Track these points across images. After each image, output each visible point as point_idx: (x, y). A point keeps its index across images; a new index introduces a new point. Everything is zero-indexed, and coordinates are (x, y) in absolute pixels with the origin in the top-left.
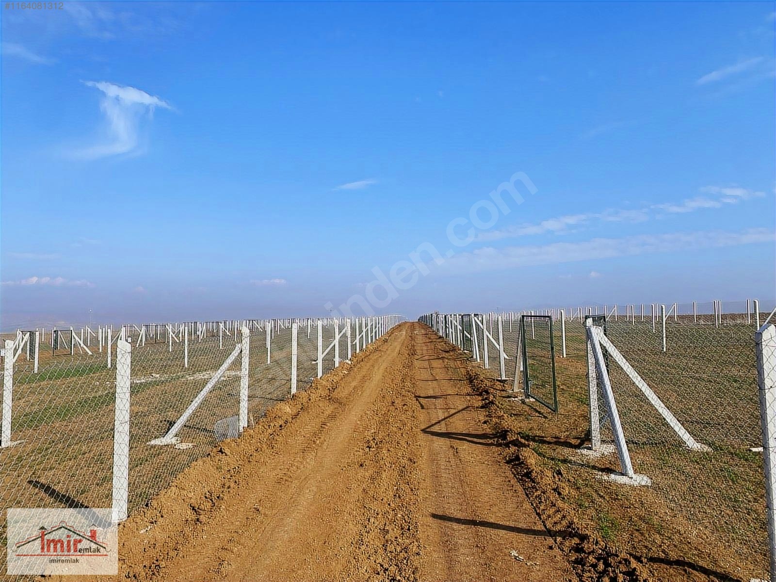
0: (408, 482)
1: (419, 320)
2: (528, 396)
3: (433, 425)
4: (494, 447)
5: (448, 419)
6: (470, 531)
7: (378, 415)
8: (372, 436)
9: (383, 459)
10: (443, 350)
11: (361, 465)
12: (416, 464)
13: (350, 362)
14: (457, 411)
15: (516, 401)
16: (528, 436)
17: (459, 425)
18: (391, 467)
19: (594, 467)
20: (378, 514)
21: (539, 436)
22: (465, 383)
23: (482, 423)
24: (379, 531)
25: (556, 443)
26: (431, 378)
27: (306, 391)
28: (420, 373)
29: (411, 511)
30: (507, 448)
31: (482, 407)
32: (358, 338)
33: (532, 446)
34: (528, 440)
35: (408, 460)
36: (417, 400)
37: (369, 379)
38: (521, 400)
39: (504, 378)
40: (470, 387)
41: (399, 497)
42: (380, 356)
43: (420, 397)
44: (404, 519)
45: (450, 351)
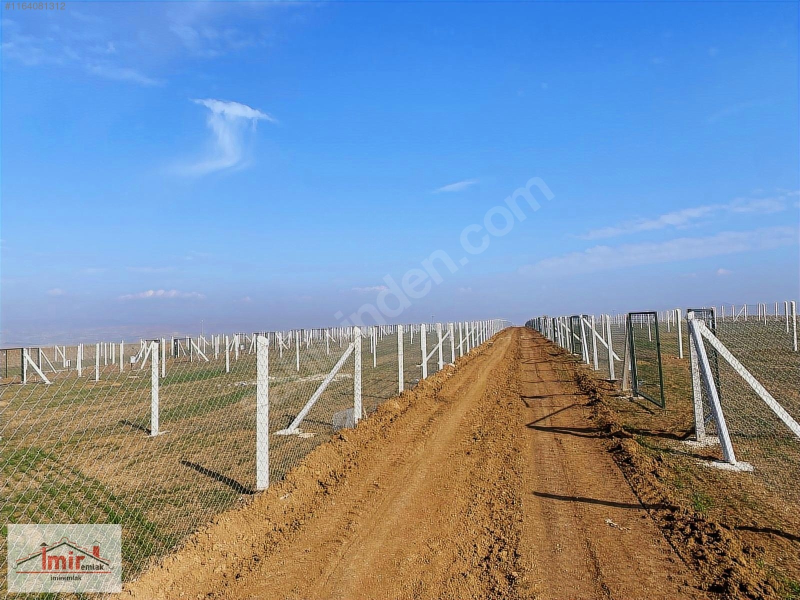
0: (512, 467)
1: (526, 325)
2: (636, 394)
3: (537, 421)
4: (597, 438)
5: (553, 416)
6: (569, 505)
7: (483, 412)
8: (478, 430)
9: (488, 448)
10: (551, 353)
11: (468, 453)
12: (520, 453)
13: (454, 366)
14: (562, 408)
15: (624, 399)
16: (633, 429)
17: (563, 420)
18: (496, 455)
19: (696, 456)
20: (484, 491)
21: (643, 430)
22: (573, 384)
23: (588, 419)
24: (486, 504)
25: (660, 435)
26: (537, 379)
27: (412, 391)
28: (526, 375)
29: (514, 489)
30: (610, 440)
31: (588, 405)
32: (461, 342)
33: (635, 437)
34: (631, 433)
35: (513, 450)
36: (522, 399)
37: (474, 381)
38: (629, 398)
39: (613, 378)
40: (578, 388)
41: (504, 479)
42: (484, 360)
43: (525, 397)
44: (509, 496)
45: (558, 354)
